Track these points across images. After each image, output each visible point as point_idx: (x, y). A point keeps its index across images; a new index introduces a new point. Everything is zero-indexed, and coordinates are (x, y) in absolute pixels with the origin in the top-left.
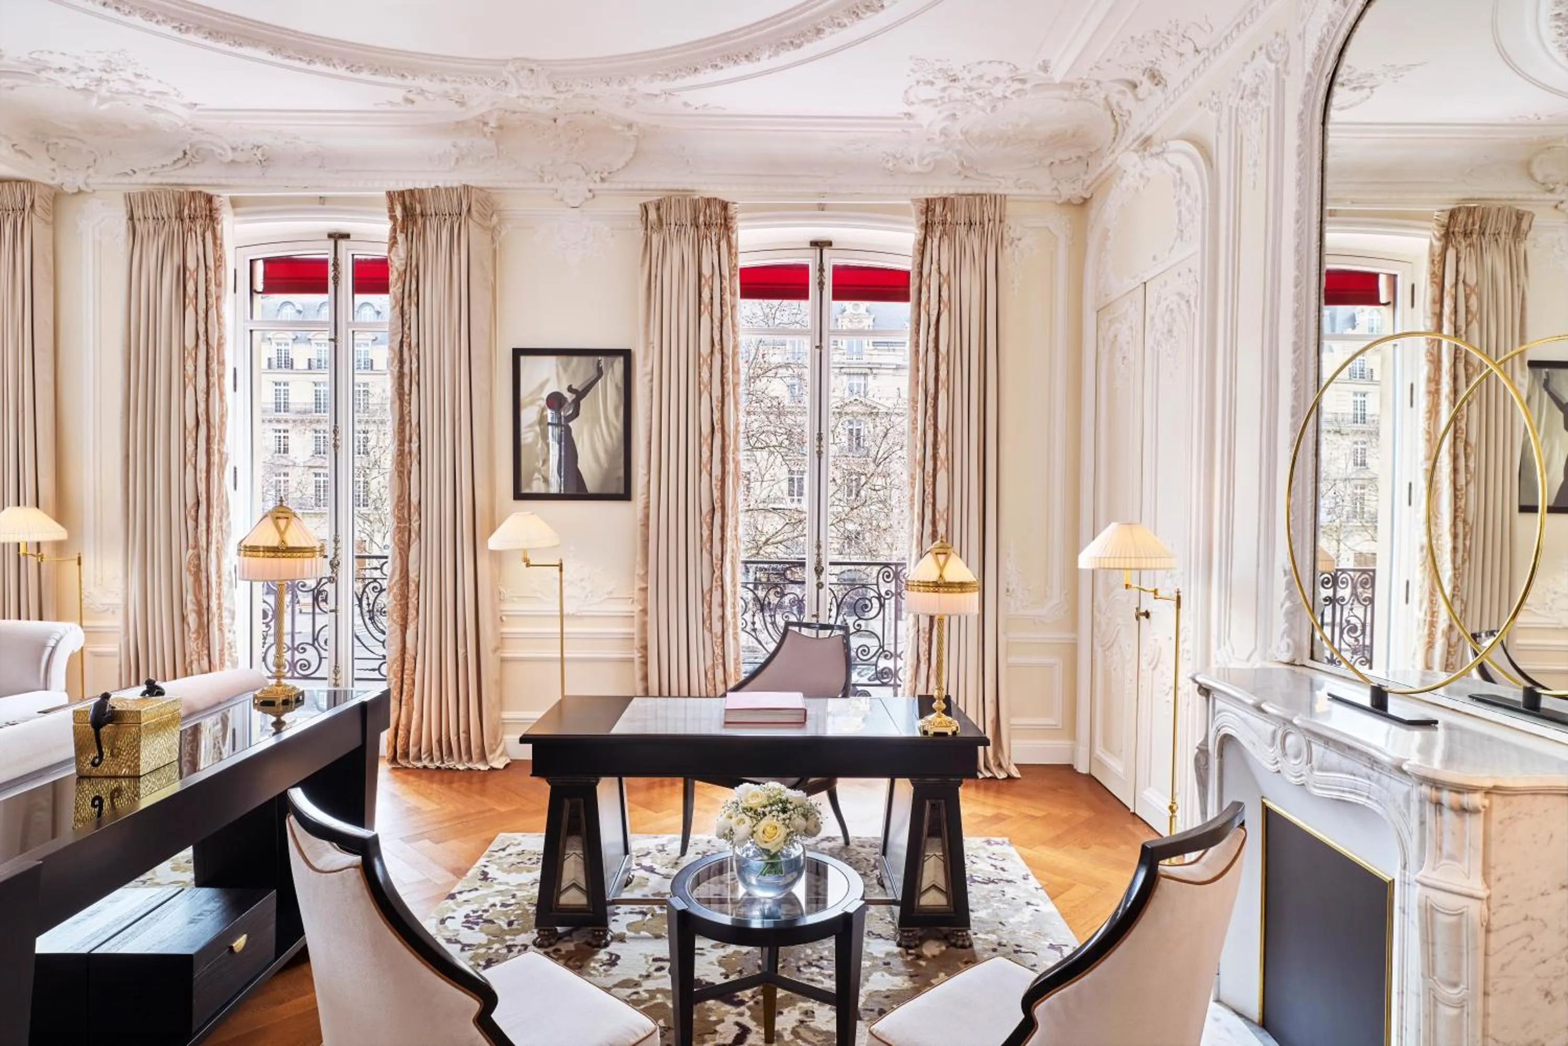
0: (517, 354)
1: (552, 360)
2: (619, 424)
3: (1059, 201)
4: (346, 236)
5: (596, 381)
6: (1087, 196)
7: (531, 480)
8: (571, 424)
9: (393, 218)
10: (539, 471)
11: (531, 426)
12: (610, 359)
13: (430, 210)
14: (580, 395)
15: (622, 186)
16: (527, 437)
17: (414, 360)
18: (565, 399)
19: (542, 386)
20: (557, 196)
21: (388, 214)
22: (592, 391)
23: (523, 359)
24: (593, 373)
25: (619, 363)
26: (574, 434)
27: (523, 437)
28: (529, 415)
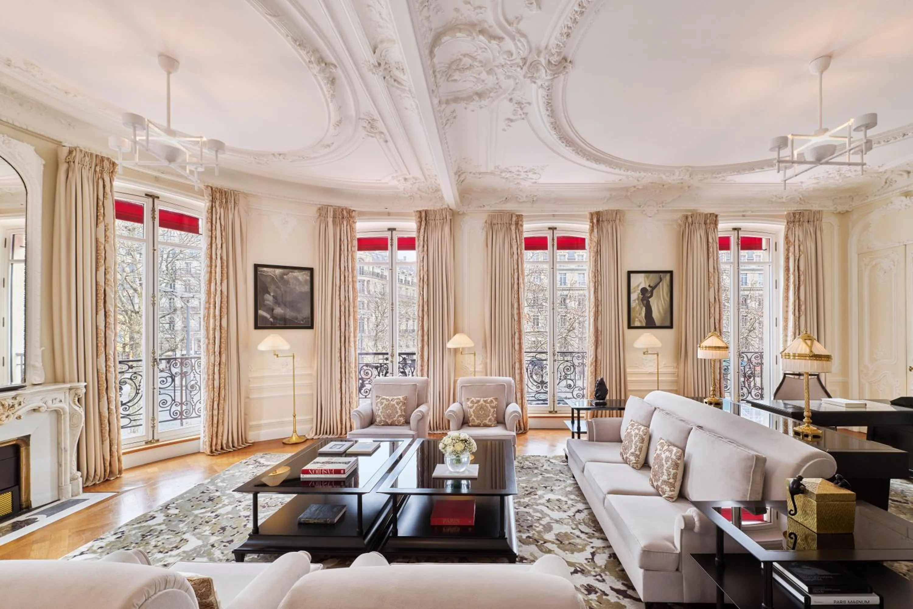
0: (629, 273)
1: (643, 275)
2: (668, 299)
3: (835, 212)
4: (556, 228)
5: (658, 284)
6: (850, 210)
7: (634, 321)
8: (650, 300)
9: (592, 222)
10: (637, 318)
11: (635, 300)
12: (664, 274)
13: (604, 219)
14: (653, 288)
15: (670, 209)
16: (633, 305)
17: (599, 276)
18: (647, 290)
19: (638, 286)
20: (644, 213)
21: (589, 221)
22: (657, 287)
23: (632, 275)
24: (658, 280)
25: (668, 276)
26: (651, 303)
27: (631, 304)
28: (634, 296)
